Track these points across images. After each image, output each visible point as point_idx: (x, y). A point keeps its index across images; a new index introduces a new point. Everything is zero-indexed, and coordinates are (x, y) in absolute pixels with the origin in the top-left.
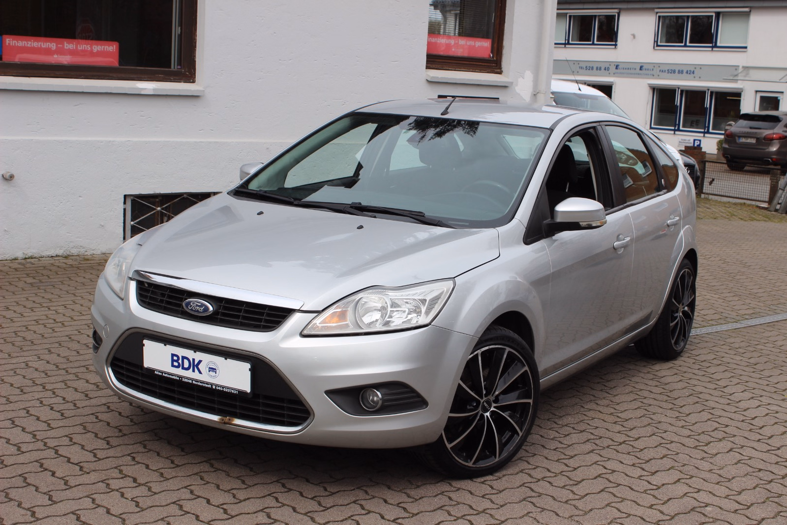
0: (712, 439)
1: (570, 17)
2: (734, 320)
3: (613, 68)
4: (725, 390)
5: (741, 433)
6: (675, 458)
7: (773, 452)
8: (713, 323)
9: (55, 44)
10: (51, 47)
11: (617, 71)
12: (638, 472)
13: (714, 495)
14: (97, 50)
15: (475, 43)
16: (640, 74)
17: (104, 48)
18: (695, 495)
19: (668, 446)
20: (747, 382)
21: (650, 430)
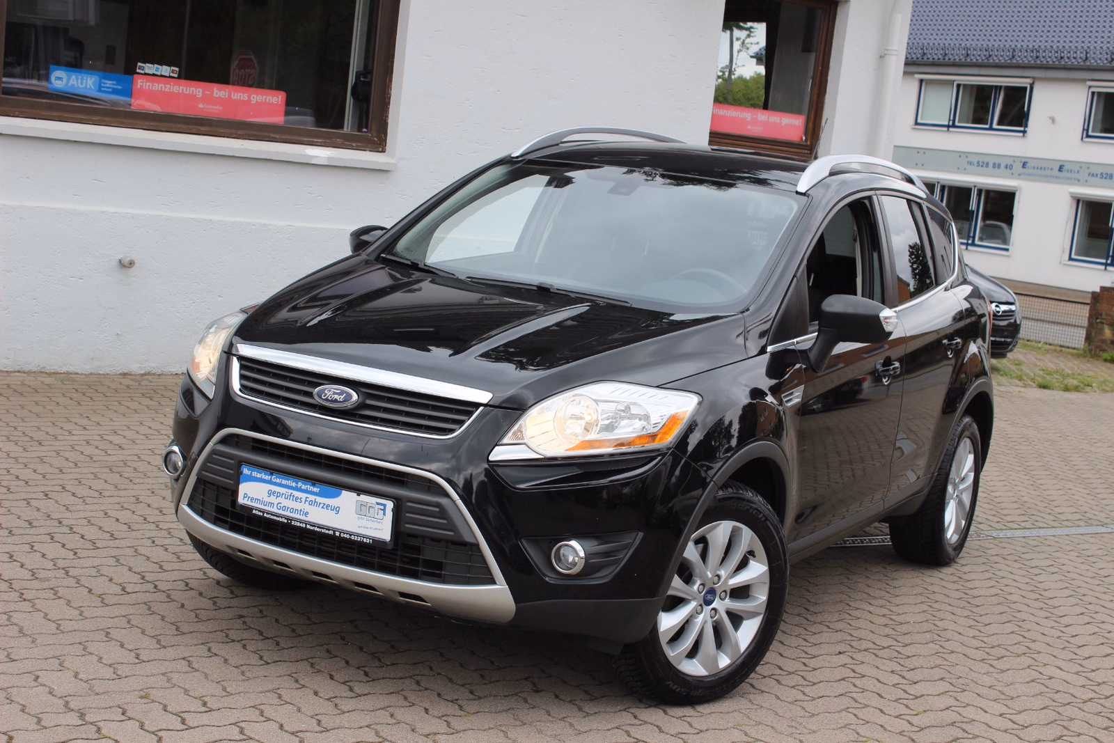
0: (1008, 654)
1: (959, 86)
2: (1100, 523)
3: (1018, 166)
4: (1050, 602)
5: (1050, 650)
6: (950, 670)
7: (1083, 674)
8: (1068, 524)
9: (201, 90)
10: (196, 94)
11: (1024, 170)
12: (896, 679)
13: (986, 712)
14: (257, 102)
15: (781, 119)
16: (1059, 178)
17: (266, 99)
18: (960, 710)
19: (946, 656)
20: (1084, 595)
21: (928, 636)
